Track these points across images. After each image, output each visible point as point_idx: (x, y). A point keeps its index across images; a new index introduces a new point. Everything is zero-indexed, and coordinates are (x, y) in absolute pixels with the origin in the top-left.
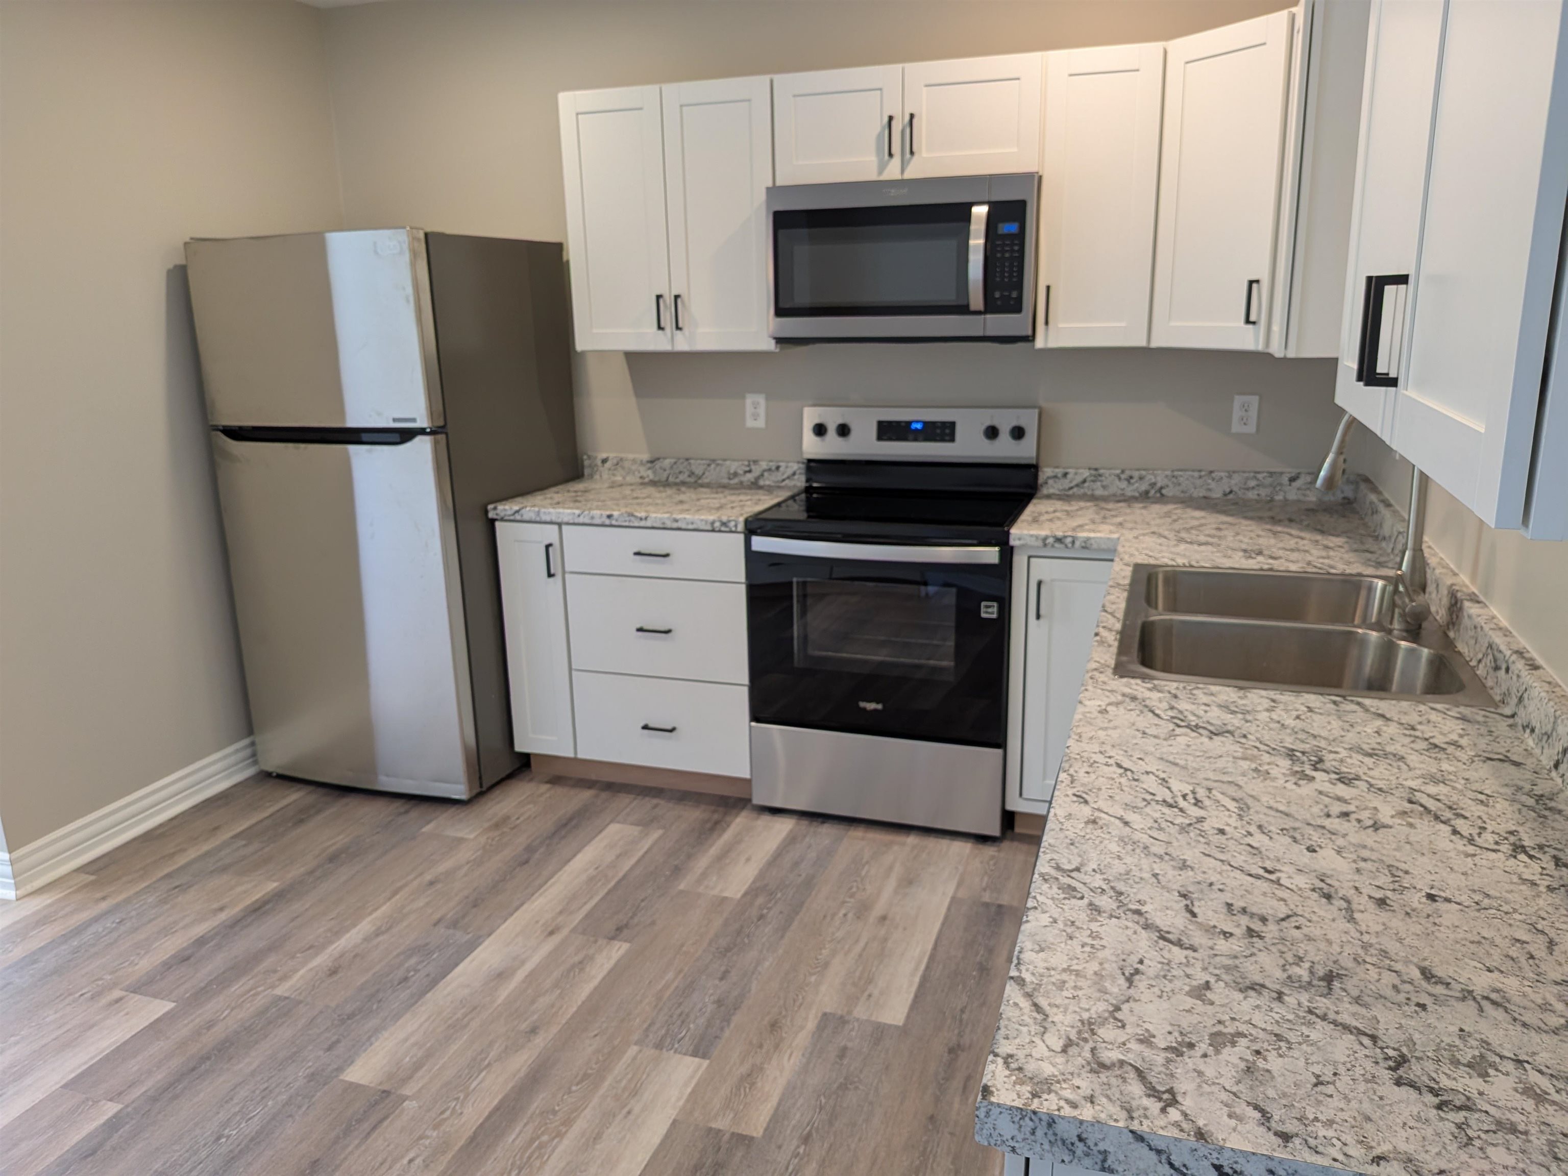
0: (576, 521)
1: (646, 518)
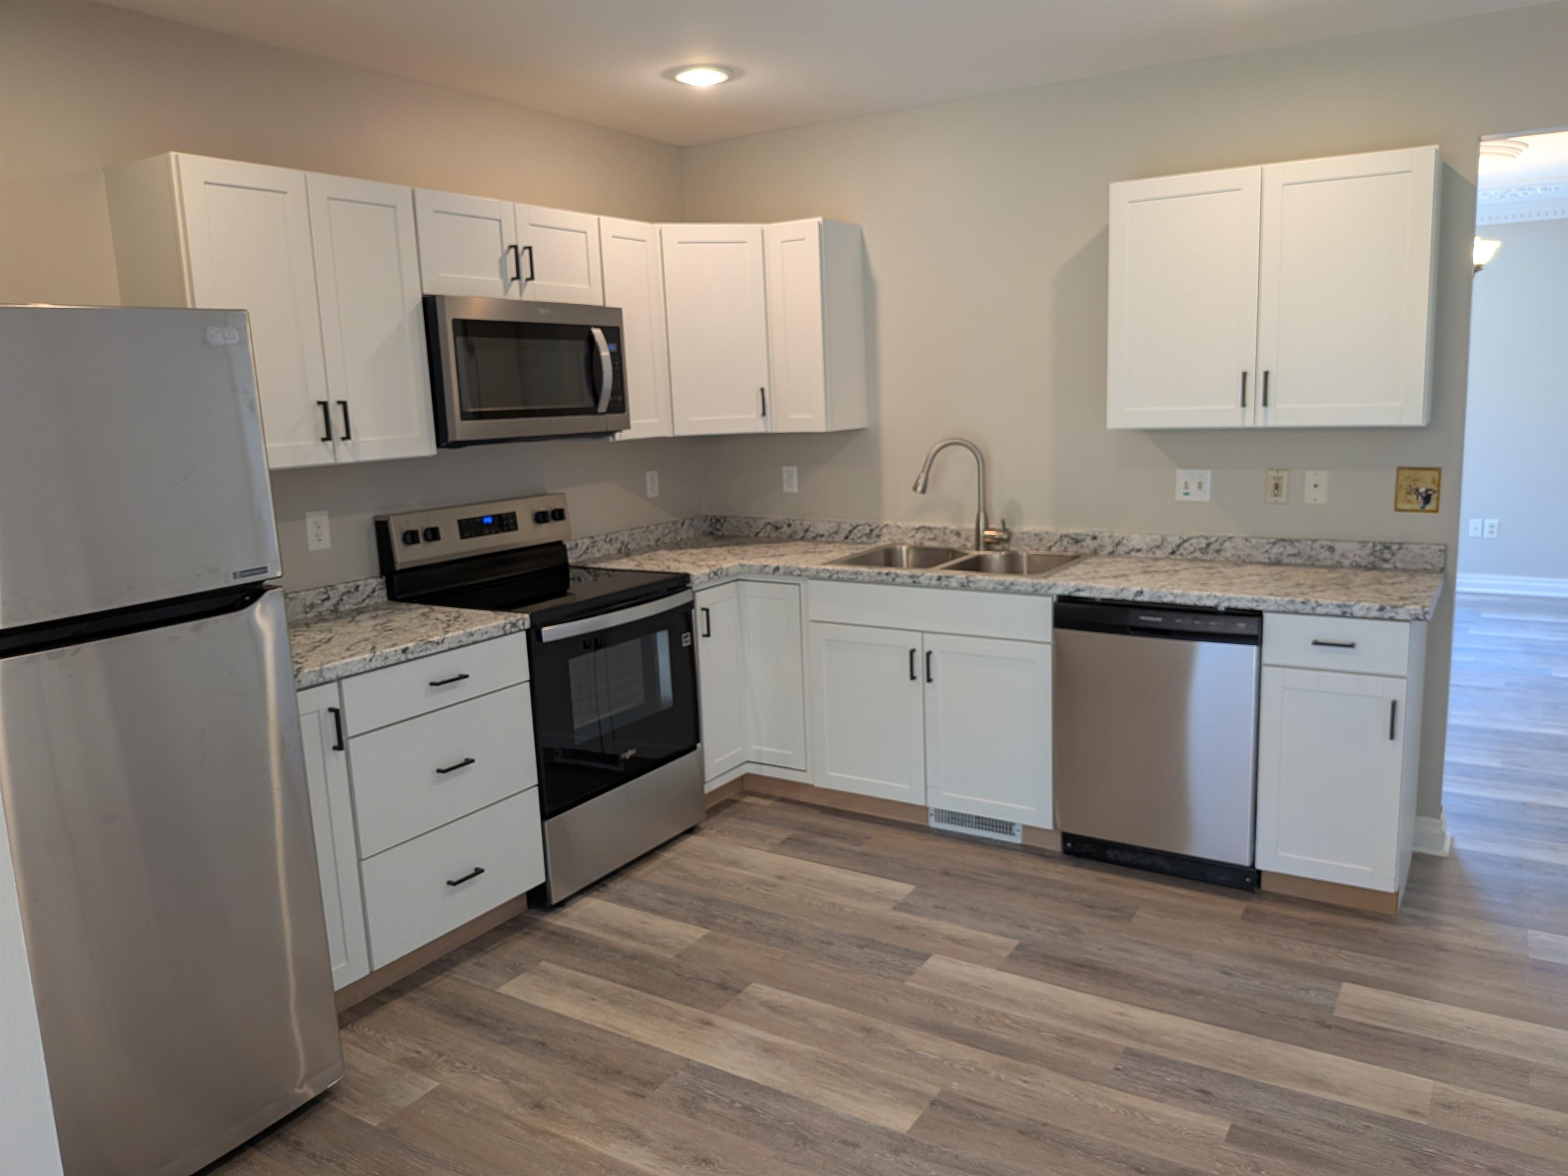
0: (368, 668)
1: (443, 641)
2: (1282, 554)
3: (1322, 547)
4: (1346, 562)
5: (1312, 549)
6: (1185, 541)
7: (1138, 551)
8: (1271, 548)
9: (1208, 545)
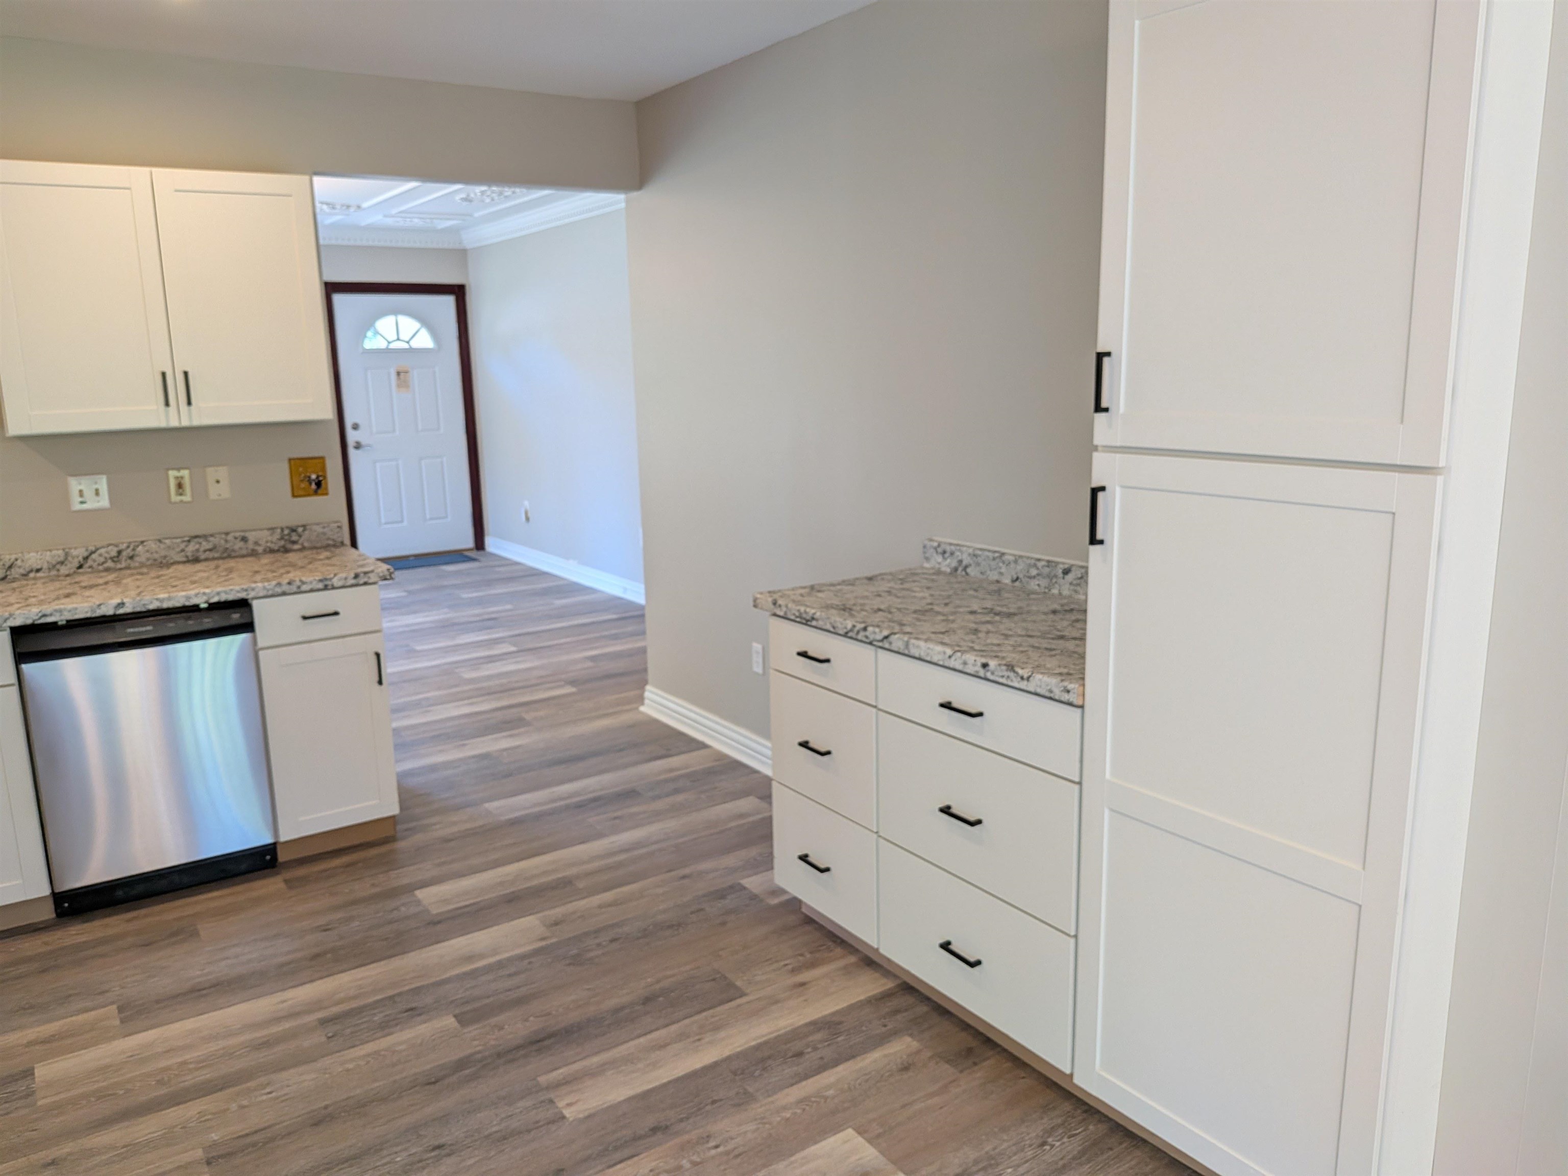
2: (198, 550)
3: (236, 538)
4: (260, 549)
5: (226, 541)
6: (93, 553)
7: (38, 570)
8: (187, 546)
9: (119, 552)
